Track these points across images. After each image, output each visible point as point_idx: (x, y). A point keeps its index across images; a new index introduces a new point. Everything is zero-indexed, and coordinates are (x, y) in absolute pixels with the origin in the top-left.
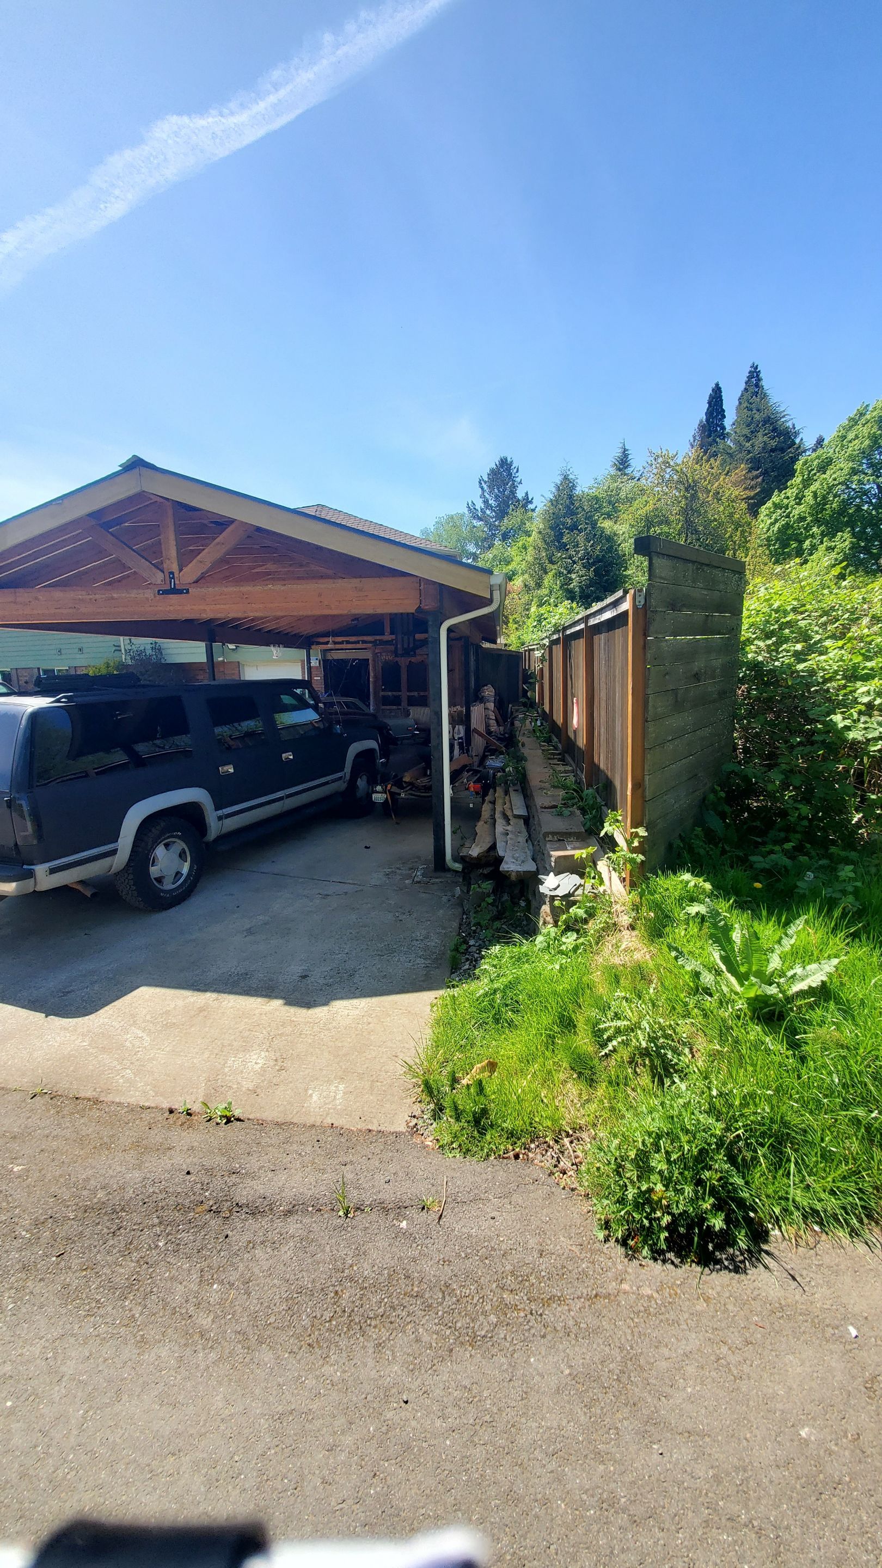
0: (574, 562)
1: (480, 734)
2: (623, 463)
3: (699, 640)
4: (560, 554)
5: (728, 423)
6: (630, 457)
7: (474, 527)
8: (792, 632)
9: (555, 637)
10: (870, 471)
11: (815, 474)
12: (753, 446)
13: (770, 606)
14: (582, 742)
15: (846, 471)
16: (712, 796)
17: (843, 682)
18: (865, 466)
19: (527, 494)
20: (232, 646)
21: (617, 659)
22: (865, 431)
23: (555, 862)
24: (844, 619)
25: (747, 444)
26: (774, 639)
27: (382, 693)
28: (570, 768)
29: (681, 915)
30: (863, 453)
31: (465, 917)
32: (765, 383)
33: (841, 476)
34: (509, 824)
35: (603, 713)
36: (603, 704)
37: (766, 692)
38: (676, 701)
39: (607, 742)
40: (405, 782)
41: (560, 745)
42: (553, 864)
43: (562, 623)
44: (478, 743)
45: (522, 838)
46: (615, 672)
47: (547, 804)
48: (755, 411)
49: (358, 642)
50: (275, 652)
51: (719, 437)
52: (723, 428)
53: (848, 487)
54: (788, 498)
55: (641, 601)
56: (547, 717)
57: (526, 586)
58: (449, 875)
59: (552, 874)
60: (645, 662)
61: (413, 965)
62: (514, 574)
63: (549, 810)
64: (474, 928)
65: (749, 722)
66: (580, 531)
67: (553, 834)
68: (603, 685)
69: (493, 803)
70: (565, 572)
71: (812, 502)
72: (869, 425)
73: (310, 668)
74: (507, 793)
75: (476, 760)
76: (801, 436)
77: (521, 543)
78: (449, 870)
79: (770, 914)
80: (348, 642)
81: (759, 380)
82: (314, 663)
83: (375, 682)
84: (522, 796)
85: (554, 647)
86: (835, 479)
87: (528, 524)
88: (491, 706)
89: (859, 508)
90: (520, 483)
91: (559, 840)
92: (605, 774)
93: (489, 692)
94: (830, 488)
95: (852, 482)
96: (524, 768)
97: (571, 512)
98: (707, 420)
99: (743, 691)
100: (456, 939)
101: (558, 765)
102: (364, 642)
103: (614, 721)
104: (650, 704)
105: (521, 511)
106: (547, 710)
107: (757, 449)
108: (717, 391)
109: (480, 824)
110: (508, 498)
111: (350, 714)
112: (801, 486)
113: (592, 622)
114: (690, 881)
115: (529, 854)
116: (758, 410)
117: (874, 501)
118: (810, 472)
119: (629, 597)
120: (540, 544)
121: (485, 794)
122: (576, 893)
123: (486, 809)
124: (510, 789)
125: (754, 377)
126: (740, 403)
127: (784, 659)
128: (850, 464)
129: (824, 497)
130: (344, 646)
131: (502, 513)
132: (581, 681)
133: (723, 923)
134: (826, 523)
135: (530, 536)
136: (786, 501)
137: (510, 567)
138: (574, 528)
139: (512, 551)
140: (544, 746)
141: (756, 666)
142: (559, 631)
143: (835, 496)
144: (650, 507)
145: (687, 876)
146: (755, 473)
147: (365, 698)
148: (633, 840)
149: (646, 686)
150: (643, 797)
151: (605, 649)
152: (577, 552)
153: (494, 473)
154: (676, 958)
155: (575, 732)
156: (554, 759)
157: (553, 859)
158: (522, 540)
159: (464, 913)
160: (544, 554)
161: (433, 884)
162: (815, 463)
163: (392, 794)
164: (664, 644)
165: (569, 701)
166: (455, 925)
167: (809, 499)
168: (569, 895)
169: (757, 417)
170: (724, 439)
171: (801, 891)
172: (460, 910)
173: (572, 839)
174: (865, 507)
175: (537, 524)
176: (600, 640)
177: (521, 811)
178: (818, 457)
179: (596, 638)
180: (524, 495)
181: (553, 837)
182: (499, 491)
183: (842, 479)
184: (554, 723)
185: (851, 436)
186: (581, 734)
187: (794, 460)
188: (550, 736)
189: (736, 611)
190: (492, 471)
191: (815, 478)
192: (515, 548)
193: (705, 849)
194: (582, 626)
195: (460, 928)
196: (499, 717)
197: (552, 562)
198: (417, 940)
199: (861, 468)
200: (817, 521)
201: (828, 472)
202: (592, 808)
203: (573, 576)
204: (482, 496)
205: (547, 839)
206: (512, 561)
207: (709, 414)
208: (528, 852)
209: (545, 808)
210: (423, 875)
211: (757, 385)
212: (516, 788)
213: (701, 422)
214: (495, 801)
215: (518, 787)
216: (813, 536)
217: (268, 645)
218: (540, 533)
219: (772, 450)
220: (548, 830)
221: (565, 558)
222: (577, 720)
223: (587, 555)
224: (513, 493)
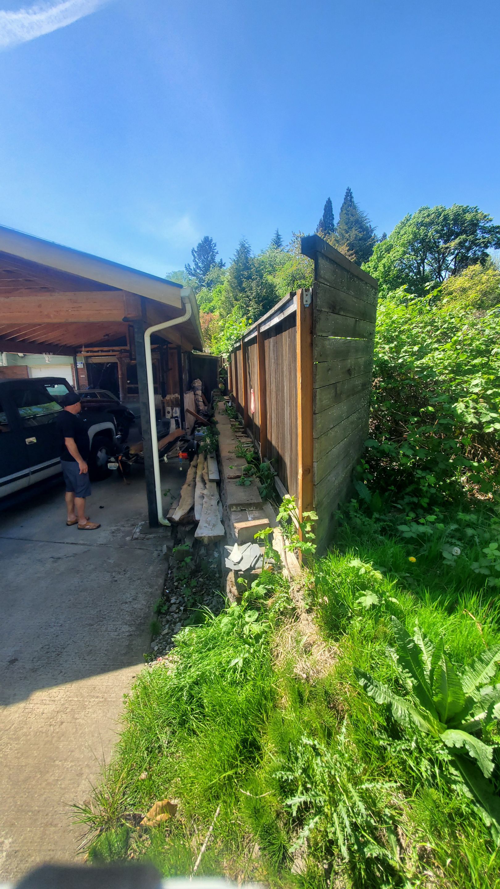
0: (250, 300)
1: (191, 413)
2: (278, 242)
3: (350, 341)
4: (241, 295)
5: (335, 222)
6: (282, 240)
7: (190, 280)
8: (408, 338)
9: (238, 345)
10: (413, 253)
11: (384, 254)
12: (349, 236)
13: (391, 318)
14: (258, 421)
15: (400, 253)
16: (359, 468)
17: (452, 375)
18: (410, 250)
19: (221, 260)
20: (21, 355)
21: (284, 358)
22: (410, 229)
23: (239, 533)
24: (444, 328)
25: (347, 235)
26: (395, 343)
27: (128, 386)
28: (251, 440)
29: (355, 605)
30: (409, 242)
31: (170, 572)
32: (355, 200)
33: (398, 255)
34: (205, 488)
35: (274, 401)
36: (274, 395)
37: (391, 384)
38: (336, 393)
39: (278, 426)
40: (131, 454)
41: (243, 421)
42: (237, 535)
43: (242, 334)
44: (190, 420)
45: (214, 502)
46: (282, 368)
47: (232, 474)
48: (350, 216)
49: (109, 351)
50: (47, 358)
51: (331, 230)
52: (333, 225)
53: (402, 262)
54: (369, 267)
55: (308, 300)
56: (235, 400)
57: (221, 315)
58: (161, 530)
59: (236, 544)
60: (312, 358)
61: (118, 635)
62: (214, 309)
63: (234, 480)
64: (176, 584)
65: (379, 406)
66: (253, 280)
67: (237, 505)
68: (273, 379)
69: (196, 467)
70: (245, 306)
71: (383, 270)
72: (412, 226)
73: (77, 370)
74: (206, 459)
75: (189, 431)
76: (374, 232)
77: (218, 289)
78: (161, 525)
79: (433, 599)
80: (102, 351)
81: (352, 197)
82: (80, 366)
83: (122, 378)
84: (216, 462)
85: (238, 352)
86: (394, 257)
87: (222, 277)
88: (199, 392)
89: (407, 275)
90: (217, 253)
91: (242, 510)
92: (276, 449)
93: (198, 383)
94: (392, 262)
95: (404, 259)
96: (217, 441)
97: (247, 268)
98: (324, 220)
99: (376, 383)
100: (159, 600)
101: (242, 436)
102: (113, 351)
103: (283, 409)
104: (318, 397)
105: (217, 269)
106: (235, 395)
107: (352, 239)
108: (329, 203)
109: (185, 487)
110: (210, 261)
111: (103, 401)
112: (376, 261)
113: (263, 329)
114: (361, 568)
115: (219, 517)
116: (352, 215)
117: (415, 271)
118: (381, 252)
119: (296, 299)
120: (229, 288)
121: (191, 460)
122: (257, 566)
123: (190, 471)
124: (208, 457)
125: (349, 194)
126: (342, 211)
127: (404, 357)
128: (403, 249)
129: (389, 268)
130: (100, 354)
131: (206, 270)
132: (256, 376)
133: (411, 645)
134: (390, 283)
135: (223, 284)
136: (368, 269)
137: (212, 304)
138: (249, 278)
139: (213, 294)
140: (233, 421)
141: (383, 365)
142: (240, 340)
143: (395, 267)
144: (294, 268)
145: (356, 563)
146: (351, 252)
147: (115, 390)
148: (305, 524)
149: (313, 381)
150: (312, 481)
151: (274, 350)
152: (252, 293)
153: (201, 246)
154: (365, 687)
155: (253, 414)
156: (239, 431)
157: (237, 531)
158: (219, 287)
159: (169, 568)
160: (231, 295)
161: (148, 539)
162: (384, 247)
163: (122, 462)
164: (327, 342)
165: (248, 390)
166: (161, 581)
167: (381, 268)
168: (251, 568)
169: (352, 219)
170: (333, 232)
171: (449, 563)
172: (166, 566)
173: (252, 509)
174: (411, 274)
175: (227, 277)
176: (270, 343)
177: (214, 476)
178: (385, 244)
179: (266, 342)
180: (219, 261)
181: (237, 508)
182: (204, 258)
183: (399, 257)
184: (239, 405)
185: (402, 232)
186: (257, 415)
187: (372, 246)
188: (237, 414)
189: (373, 320)
190: (200, 244)
191: (384, 256)
192: (214, 292)
193: (361, 519)
194: (256, 334)
195: (165, 585)
196: (205, 400)
197: (236, 300)
198: (126, 603)
199: (408, 251)
200: (385, 282)
201: (391, 253)
202: (268, 477)
203: (250, 309)
204: (194, 261)
205: (232, 510)
206: (213, 300)
207: (325, 216)
208: (219, 515)
209: (231, 478)
210: (141, 532)
211: (351, 201)
212: (212, 456)
213: (321, 220)
214: (197, 465)
215: (214, 455)
216: (383, 290)
217: (41, 353)
218: (228, 281)
219: (360, 240)
220: (233, 502)
221: (245, 297)
222: (254, 406)
223: (258, 295)
224: (213, 259)
